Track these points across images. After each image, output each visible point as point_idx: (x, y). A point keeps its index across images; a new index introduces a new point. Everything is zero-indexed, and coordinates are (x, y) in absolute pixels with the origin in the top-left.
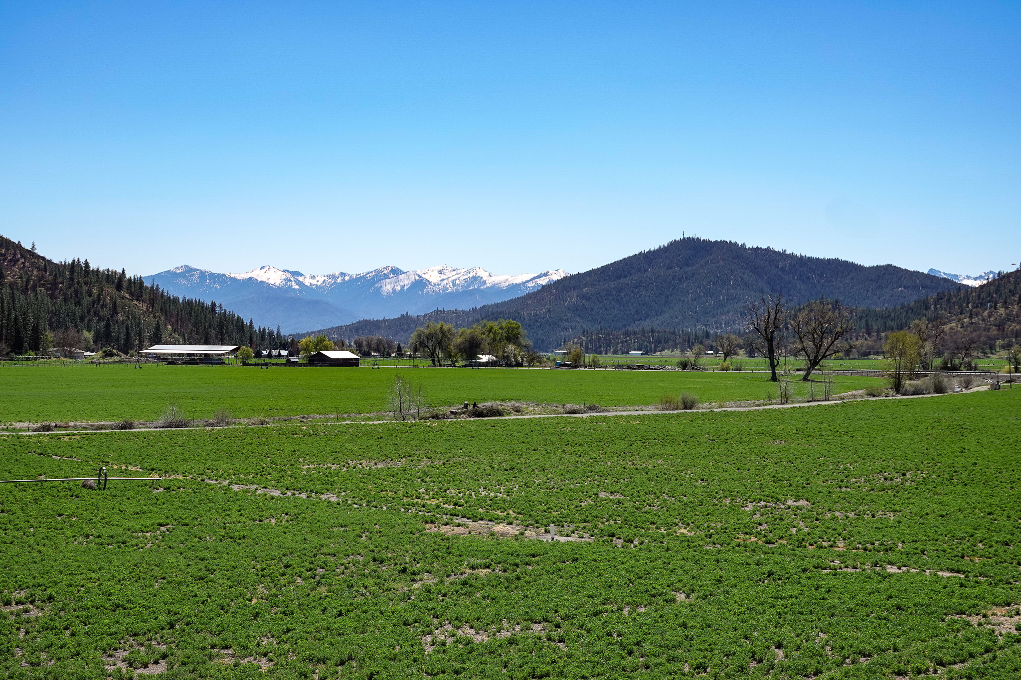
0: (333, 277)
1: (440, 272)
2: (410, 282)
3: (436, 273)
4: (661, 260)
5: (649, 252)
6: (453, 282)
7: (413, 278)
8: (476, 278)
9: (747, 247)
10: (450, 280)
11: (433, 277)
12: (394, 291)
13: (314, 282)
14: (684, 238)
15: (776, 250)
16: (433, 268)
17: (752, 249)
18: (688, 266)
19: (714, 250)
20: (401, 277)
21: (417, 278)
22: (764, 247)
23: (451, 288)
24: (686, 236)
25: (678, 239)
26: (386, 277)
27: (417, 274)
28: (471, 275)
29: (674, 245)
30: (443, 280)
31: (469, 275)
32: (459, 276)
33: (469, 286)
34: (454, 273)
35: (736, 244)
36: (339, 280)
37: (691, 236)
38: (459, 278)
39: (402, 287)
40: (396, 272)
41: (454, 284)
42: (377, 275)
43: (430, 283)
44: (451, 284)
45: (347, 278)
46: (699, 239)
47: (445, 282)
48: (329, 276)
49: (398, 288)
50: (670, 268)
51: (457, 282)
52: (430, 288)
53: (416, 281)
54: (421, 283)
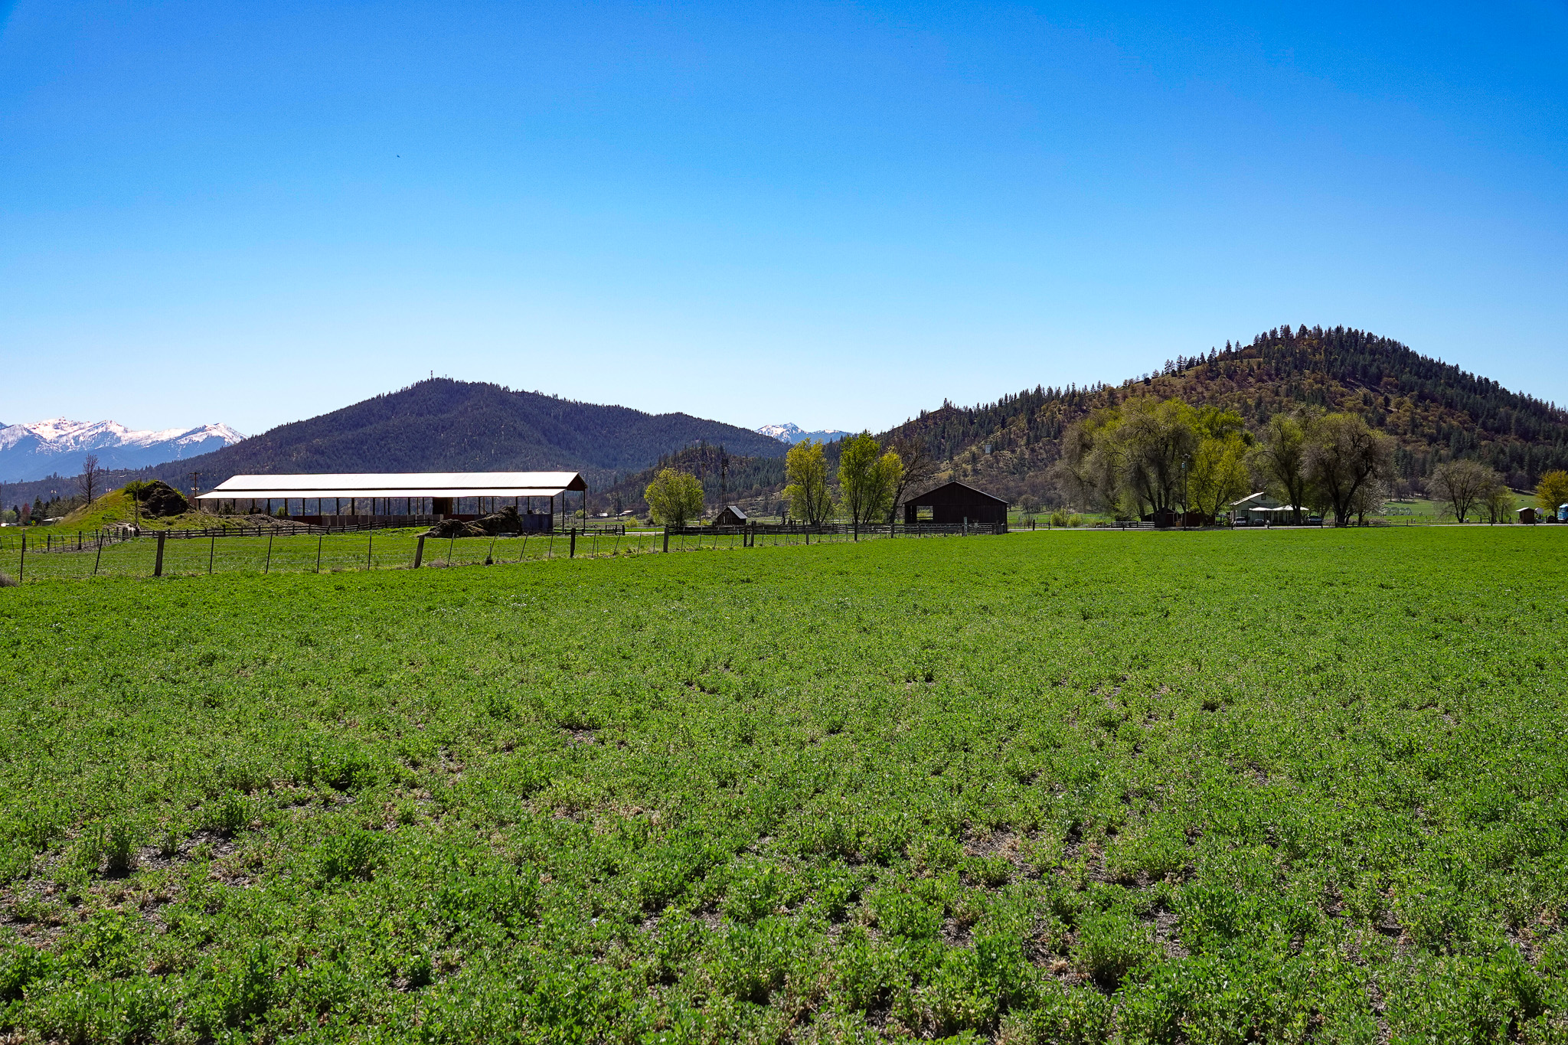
1: (56, 427)
2: (16, 439)
3: (50, 428)
4: (406, 405)
5: (390, 395)
6: (77, 439)
7: (20, 433)
8: (106, 434)
9: (511, 391)
10: (71, 436)
11: (48, 433)
14: (432, 379)
15: (545, 395)
16: (45, 422)
17: (516, 393)
18: (441, 411)
19: (473, 393)
20: (4, 432)
21: (26, 433)
22: (531, 391)
23: (73, 448)
24: (435, 376)
25: (425, 380)
27: (25, 429)
28: (100, 430)
29: (420, 386)
30: (61, 436)
31: (96, 431)
32: (83, 431)
33: (97, 443)
34: (76, 428)
35: (498, 386)
37: (441, 377)
38: (83, 434)
39: (5, 446)
41: (77, 442)
43: (45, 440)
44: (72, 441)
46: (451, 381)
47: (65, 438)
50: (421, 415)
51: (81, 438)
52: (45, 447)
53: (25, 438)
54: (31, 440)
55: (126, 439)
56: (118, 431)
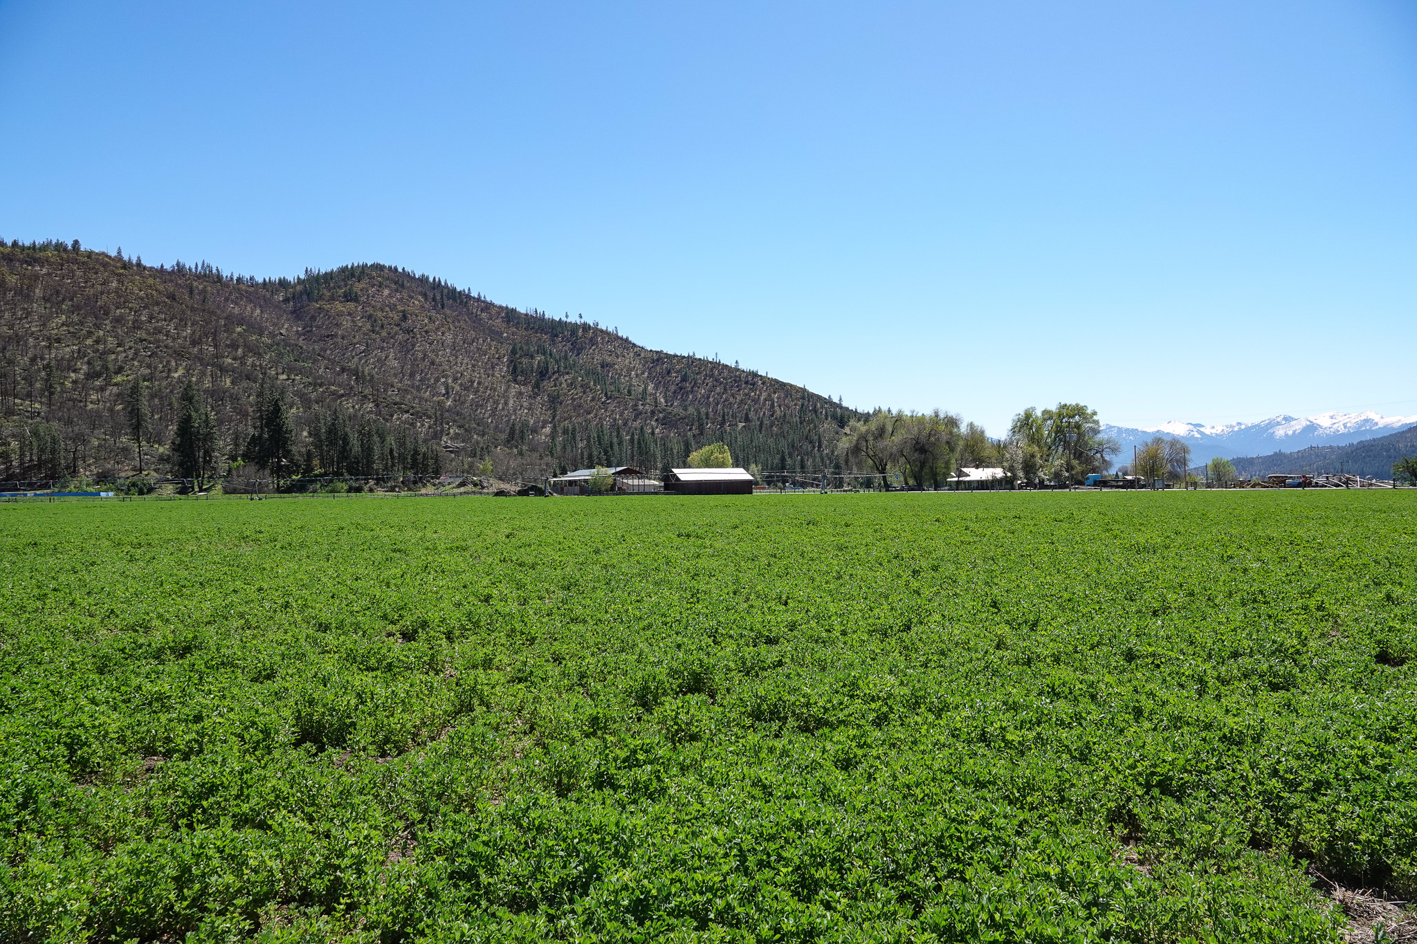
0: (1231, 426)
1: (1332, 417)
2: (1301, 427)
3: (1327, 419)
6: (1345, 425)
7: (1305, 423)
8: (1367, 421)
10: (1341, 423)
11: (1324, 421)
12: (1286, 435)
13: (1214, 431)
16: (1323, 415)
20: (1292, 423)
21: (1308, 423)
23: (1342, 430)
26: (1278, 424)
27: (1308, 420)
28: (1362, 418)
30: (1334, 424)
31: (1360, 418)
32: (1350, 419)
33: (1360, 427)
34: (1345, 417)
36: (1236, 429)
38: (1350, 421)
39: (1294, 432)
40: (1288, 419)
41: (1345, 427)
42: (1268, 424)
43: (1321, 427)
44: (1342, 427)
45: (1243, 427)
47: (1336, 426)
48: (1227, 427)
49: (1290, 433)
51: (1349, 424)
52: (1321, 431)
53: (1308, 426)
54: (1311, 428)
55: (1381, 423)
56: (1376, 418)
